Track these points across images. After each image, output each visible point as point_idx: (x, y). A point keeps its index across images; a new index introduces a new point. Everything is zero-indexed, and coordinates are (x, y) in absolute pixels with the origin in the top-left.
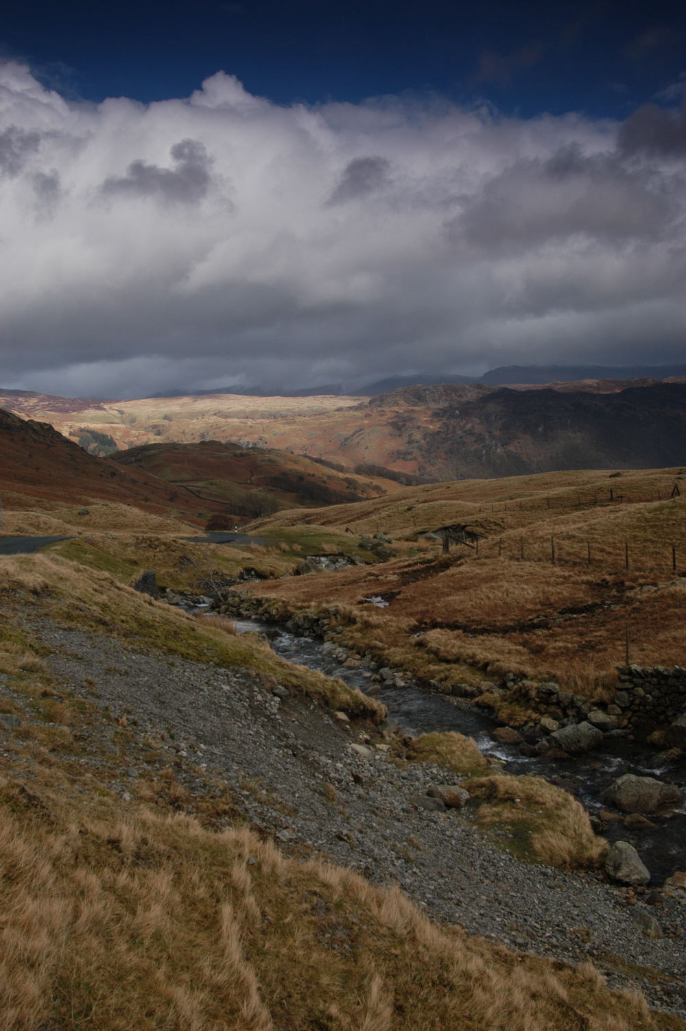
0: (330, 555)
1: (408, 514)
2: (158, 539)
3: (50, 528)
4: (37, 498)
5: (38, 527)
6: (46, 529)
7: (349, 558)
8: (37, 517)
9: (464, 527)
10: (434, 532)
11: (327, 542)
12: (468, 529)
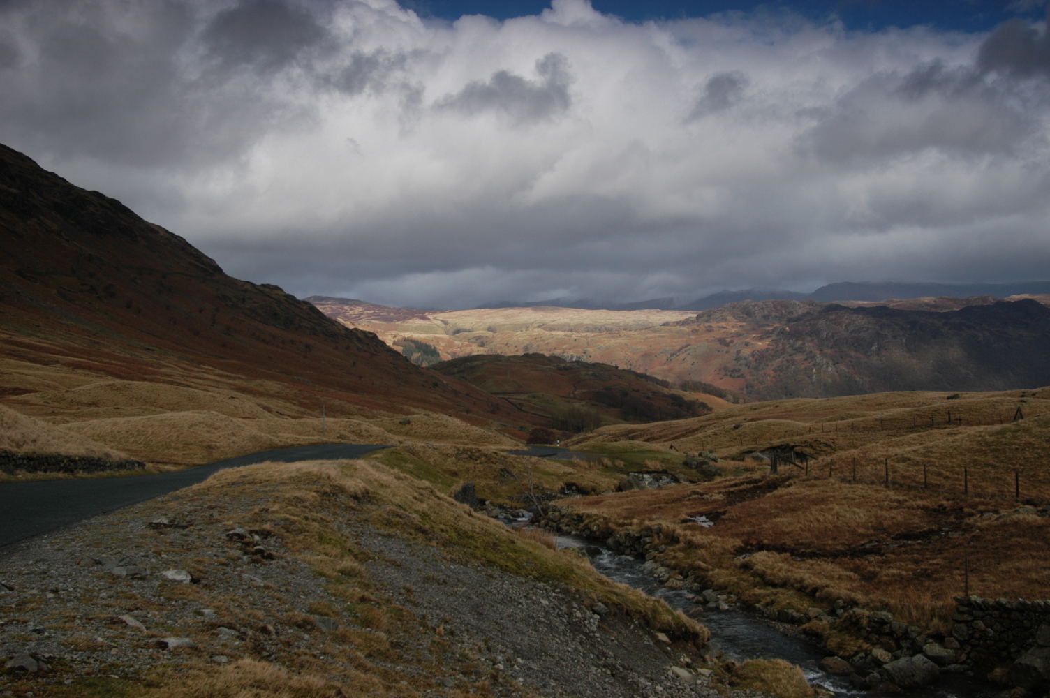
0: (654, 472)
1: (734, 433)
2: (479, 451)
3: (371, 436)
4: (358, 407)
5: (359, 435)
6: (367, 437)
7: (673, 475)
8: (359, 424)
9: (793, 447)
10: (761, 452)
11: (652, 459)
12: (797, 449)
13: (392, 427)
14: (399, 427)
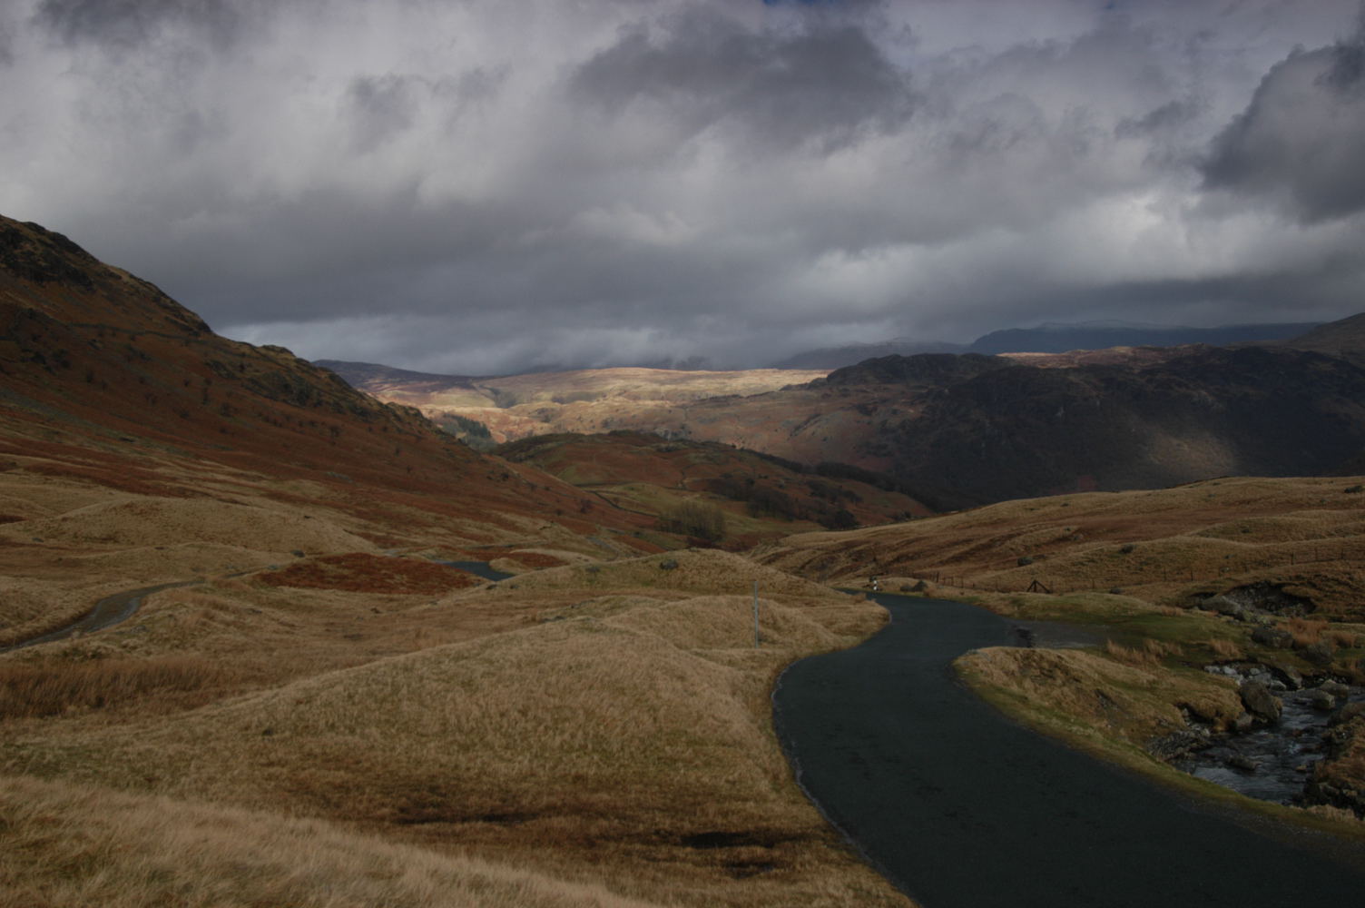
13: (653, 576)
14: (662, 575)
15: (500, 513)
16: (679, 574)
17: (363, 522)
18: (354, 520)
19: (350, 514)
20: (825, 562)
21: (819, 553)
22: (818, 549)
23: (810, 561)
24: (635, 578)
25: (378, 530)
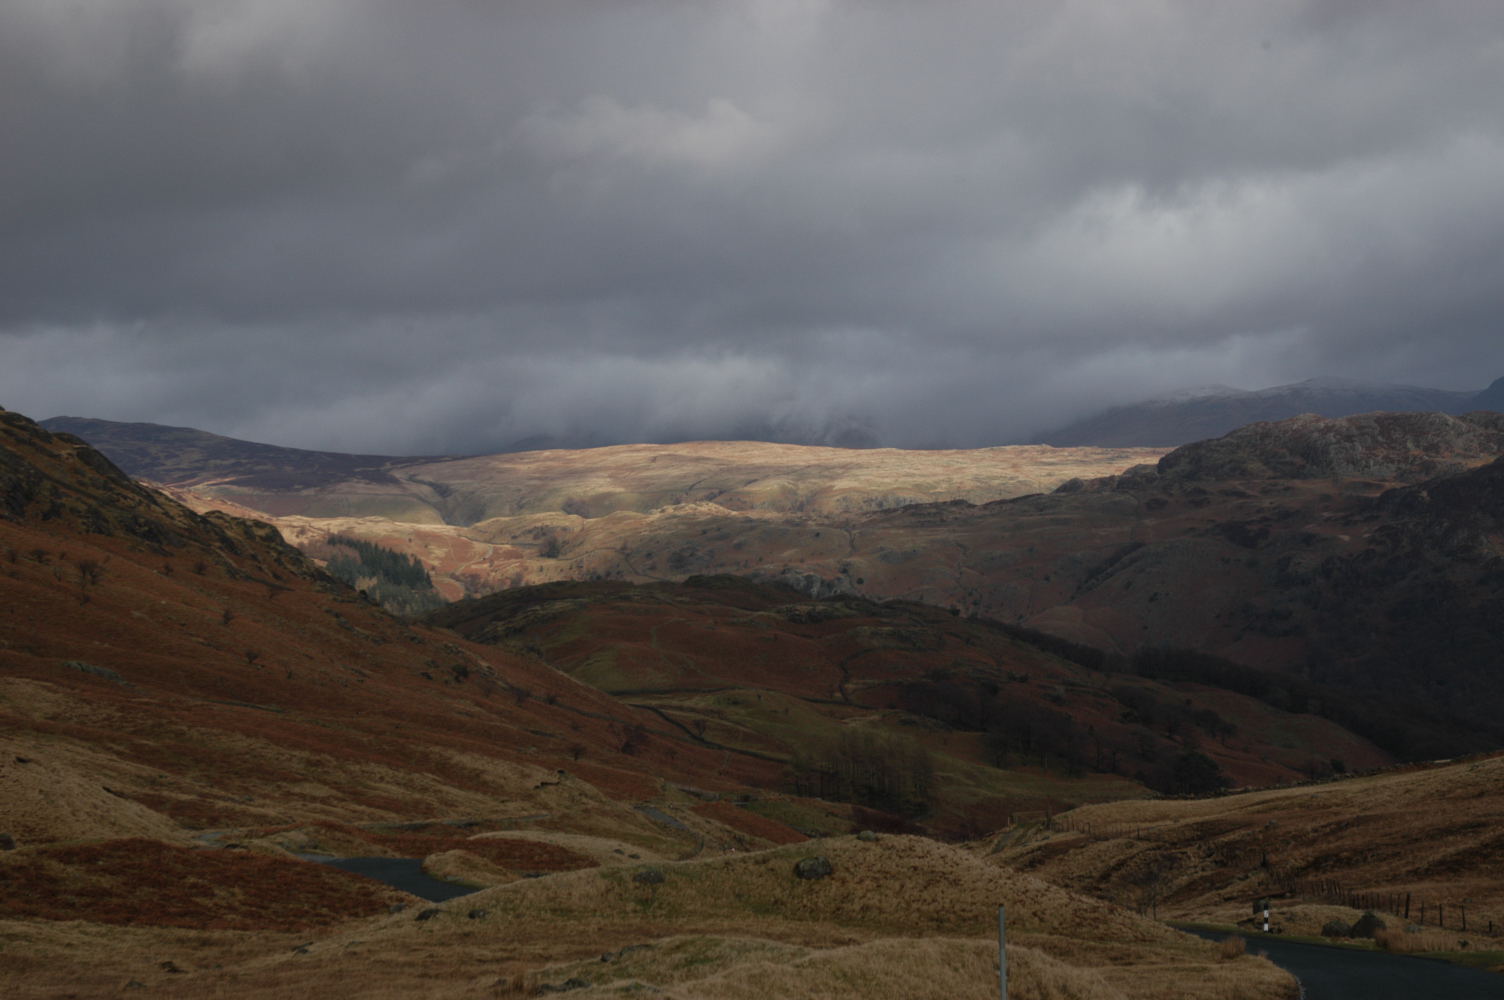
13: (778, 891)
14: (799, 890)
15: (450, 752)
16: (834, 888)
17: (147, 770)
18: (130, 767)
19: (119, 754)
20: (1154, 868)
21: (1142, 845)
22: (1139, 838)
23: (1121, 864)
24: (739, 896)
25: (180, 789)
